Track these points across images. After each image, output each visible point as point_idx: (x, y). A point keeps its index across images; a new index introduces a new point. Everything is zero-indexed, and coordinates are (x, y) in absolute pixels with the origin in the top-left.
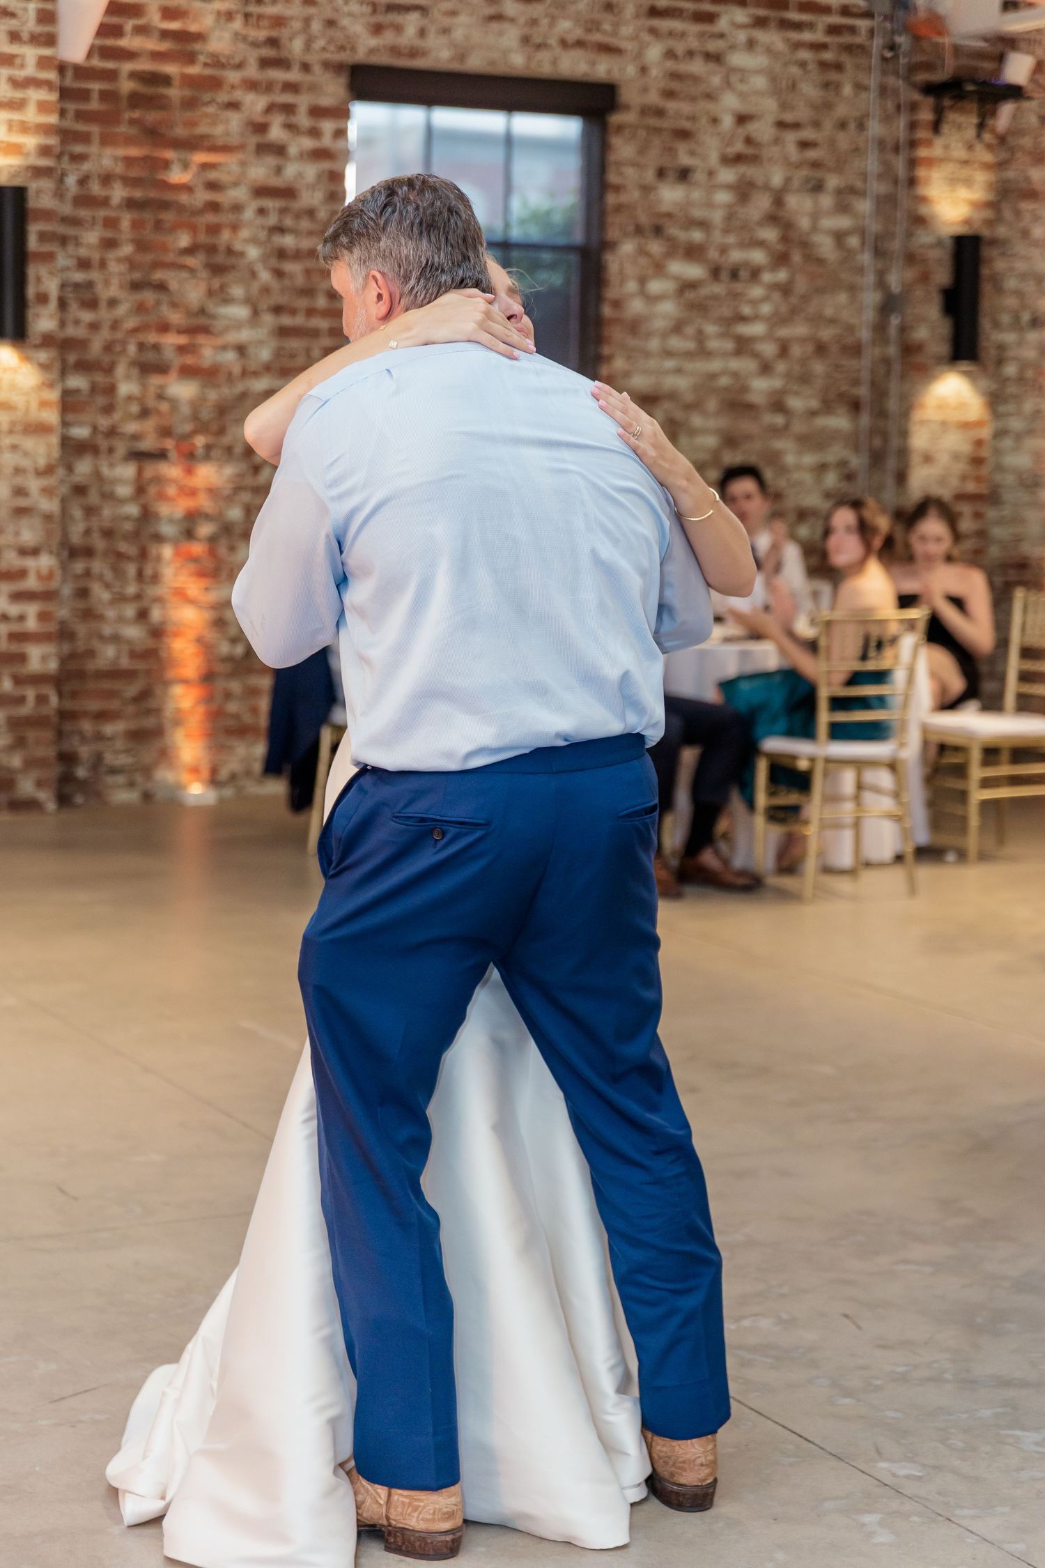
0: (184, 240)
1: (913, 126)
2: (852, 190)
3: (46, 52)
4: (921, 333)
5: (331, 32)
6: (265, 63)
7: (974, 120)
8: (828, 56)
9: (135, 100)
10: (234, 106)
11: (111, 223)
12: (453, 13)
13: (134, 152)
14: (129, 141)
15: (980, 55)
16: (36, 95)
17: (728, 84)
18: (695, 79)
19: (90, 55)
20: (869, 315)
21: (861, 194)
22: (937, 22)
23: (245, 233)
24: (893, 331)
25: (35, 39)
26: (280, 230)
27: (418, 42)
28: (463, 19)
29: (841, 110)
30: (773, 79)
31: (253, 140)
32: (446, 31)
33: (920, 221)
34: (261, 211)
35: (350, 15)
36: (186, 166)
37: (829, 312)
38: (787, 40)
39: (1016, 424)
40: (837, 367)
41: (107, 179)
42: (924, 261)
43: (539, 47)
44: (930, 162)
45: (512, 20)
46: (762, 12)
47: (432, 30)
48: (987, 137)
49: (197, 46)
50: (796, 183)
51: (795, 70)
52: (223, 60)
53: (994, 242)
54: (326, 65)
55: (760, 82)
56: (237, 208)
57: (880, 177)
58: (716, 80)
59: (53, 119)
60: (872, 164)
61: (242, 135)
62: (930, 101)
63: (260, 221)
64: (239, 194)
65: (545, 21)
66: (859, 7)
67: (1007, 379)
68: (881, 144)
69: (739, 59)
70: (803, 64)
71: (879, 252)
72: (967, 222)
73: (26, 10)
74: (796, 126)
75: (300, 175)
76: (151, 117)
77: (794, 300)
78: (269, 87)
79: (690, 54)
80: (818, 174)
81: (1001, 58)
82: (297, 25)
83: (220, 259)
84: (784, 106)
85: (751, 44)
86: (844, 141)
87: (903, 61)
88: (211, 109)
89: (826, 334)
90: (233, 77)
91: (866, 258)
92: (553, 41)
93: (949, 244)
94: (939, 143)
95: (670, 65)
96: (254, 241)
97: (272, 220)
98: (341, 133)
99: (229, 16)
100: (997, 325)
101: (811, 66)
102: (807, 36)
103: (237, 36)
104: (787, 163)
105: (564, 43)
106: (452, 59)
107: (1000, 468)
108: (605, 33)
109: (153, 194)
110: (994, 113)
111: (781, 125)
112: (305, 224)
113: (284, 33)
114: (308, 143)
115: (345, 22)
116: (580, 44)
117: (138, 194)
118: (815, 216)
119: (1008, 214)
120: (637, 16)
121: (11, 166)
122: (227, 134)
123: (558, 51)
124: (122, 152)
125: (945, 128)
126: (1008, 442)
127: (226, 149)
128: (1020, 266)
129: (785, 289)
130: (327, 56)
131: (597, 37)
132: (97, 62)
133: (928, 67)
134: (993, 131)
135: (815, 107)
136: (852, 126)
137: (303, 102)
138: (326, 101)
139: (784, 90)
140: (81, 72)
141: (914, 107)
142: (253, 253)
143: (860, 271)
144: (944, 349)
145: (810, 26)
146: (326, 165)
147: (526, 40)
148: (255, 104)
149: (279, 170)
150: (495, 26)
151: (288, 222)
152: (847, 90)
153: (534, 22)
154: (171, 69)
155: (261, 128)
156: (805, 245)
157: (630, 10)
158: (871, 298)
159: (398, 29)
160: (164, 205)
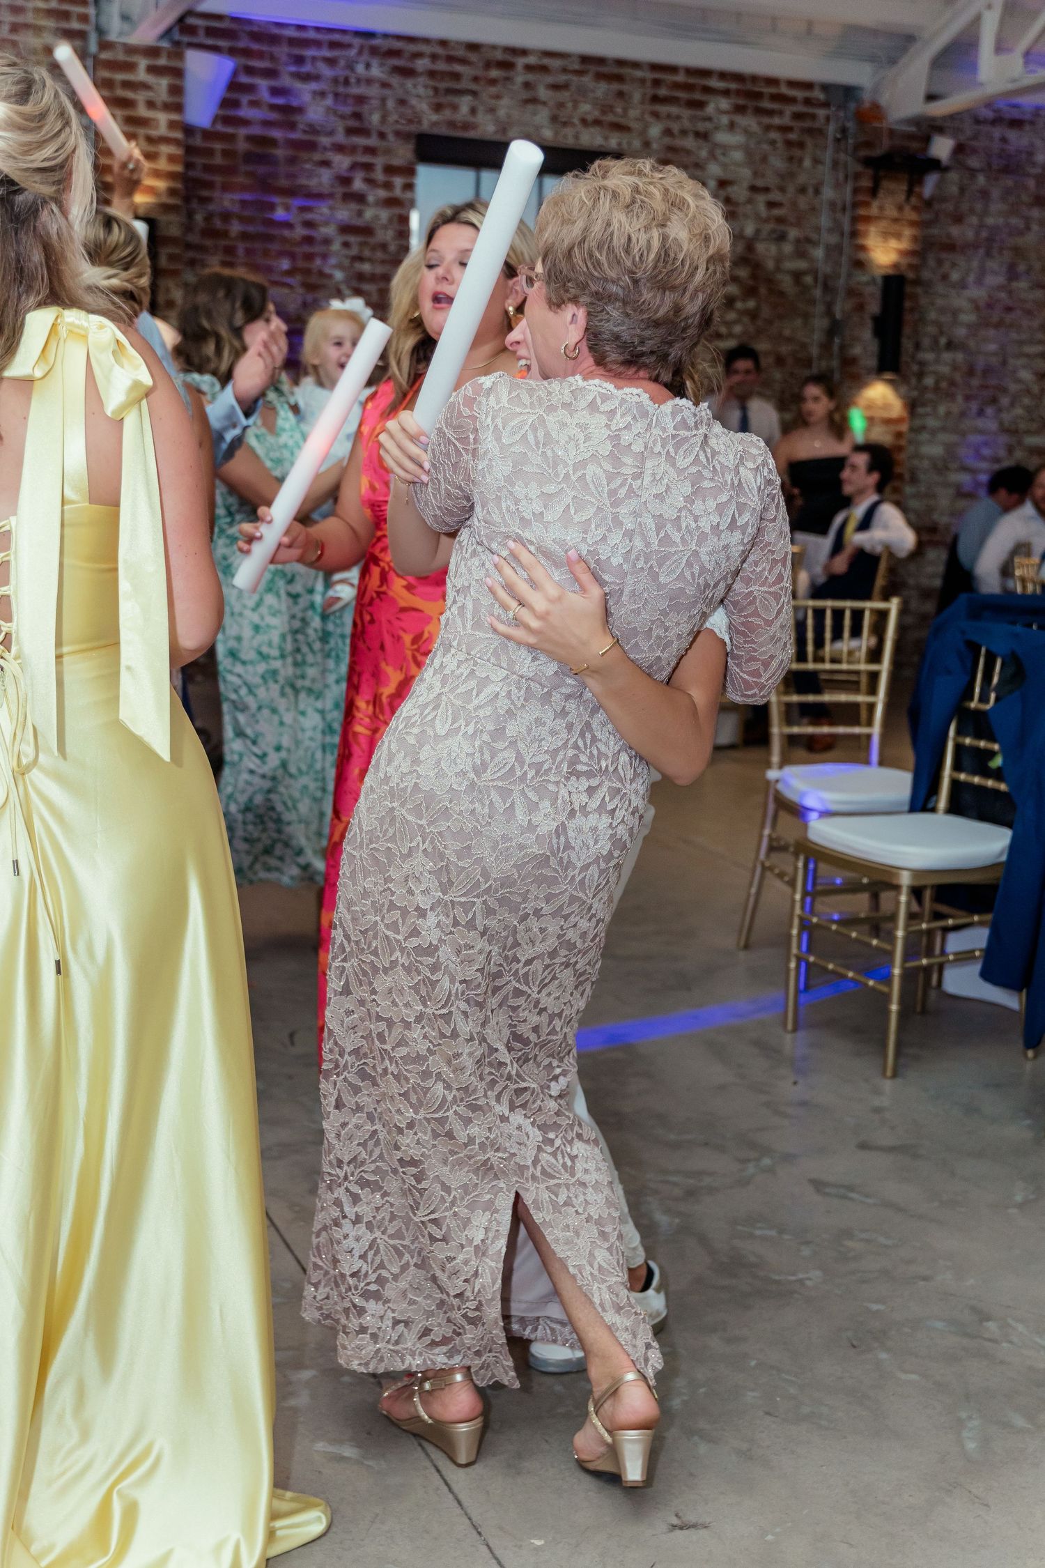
0: (285, 264)
1: (856, 191)
2: (808, 240)
3: (175, 117)
4: (857, 350)
5: (402, 110)
6: (350, 131)
7: (905, 187)
8: (792, 136)
9: (249, 158)
10: (326, 164)
11: (230, 250)
12: (498, 97)
13: (247, 196)
14: (244, 188)
15: (911, 137)
16: (165, 149)
17: (712, 156)
18: (688, 152)
19: (214, 122)
20: (817, 337)
21: (815, 244)
22: (876, 111)
23: (333, 261)
24: (836, 348)
25: (167, 107)
26: (360, 259)
27: (471, 119)
28: (505, 102)
29: (802, 179)
30: (749, 153)
31: (340, 190)
32: (492, 110)
33: (860, 264)
34: (346, 245)
35: (418, 96)
36: (287, 208)
37: (787, 333)
38: (759, 123)
39: (932, 422)
40: (792, 374)
41: (226, 216)
42: (860, 295)
43: (565, 124)
44: (868, 219)
45: (544, 103)
46: (741, 102)
47: (481, 109)
48: (914, 200)
49: (298, 118)
50: (764, 234)
51: (765, 147)
52: (319, 128)
53: (917, 282)
54: (398, 134)
55: (738, 156)
56: (327, 241)
57: (830, 231)
58: (704, 153)
59: (178, 168)
60: (825, 220)
61: (332, 186)
62: (870, 172)
63: (345, 252)
64: (329, 231)
65: (570, 105)
66: (818, 100)
67: (926, 388)
68: (832, 205)
69: (722, 137)
70: (773, 143)
71: (827, 288)
72: (896, 266)
73: (159, 85)
74: (766, 190)
75: (377, 217)
76: (261, 170)
77: (759, 323)
78: (353, 150)
79: (684, 133)
80: (782, 227)
81: (927, 140)
82: (375, 103)
83: (313, 279)
84: (755, 174)
85: (732, 126)
86: (803, 202)
87: (851, 141)
88: (308, 166)
89: (784, 349)
90: (325, 141)
91: (818, 293)
92: (576, 121)
93: (879, 281)
94: (875, 204)
95: (667, 140)
96: (340, 266)
97: (354, 251)
98: (409, 187)
99: (322, 94)
100: (918, 346)
101: (780, 145)
102: (777, 121)
103: (328, 109)
104: (758, 217)
105: (584, 122)
106: (496, 132)
107: (917, 456)
108: (615, 114)
109: (261, 229)
110: (920, 182)
111: (753, 189)
112: (379, 255)
113: (365, 109)
114: (382, 193)
115: (414, 102)
116: (597, 122)
117: (251, 229)
118: (779, 260)
119: (931, 262)
120: (642, 103)
121: (148, 203)
122: (320, 184)
123: (580, 127)
124: (237, 196)
125: (881, 194)
126: (925, 436)
127: (320, 196)
128: (940, 302)
129: (753, 315)
130: (399, 127)
131: (610, 118)
132: (220, 128)
133: (868, 145)
134: (920, 196)
135: (782, 177)
136: (811, 191)
137: (379, 162)
138: (396, 162)
139: (756, 161)
140: (207, 135)
141: (857, 176)
142: (339, 275)
143: (812, 302)
144: (872, 362)
145: (781, 113)
146: (397, 211)
147: (554, 119)
148: (342, 162)
149: (360, 214)
150: (530, 107)
151: (367, 253)
152: (807, 163)
153: (561, 105)
154: (277, 134)
155: (346, 181)
156: (770, 281)
157: (637, 96)
158: (820, 323)
159: (455, 108)
160: (269, 238)
